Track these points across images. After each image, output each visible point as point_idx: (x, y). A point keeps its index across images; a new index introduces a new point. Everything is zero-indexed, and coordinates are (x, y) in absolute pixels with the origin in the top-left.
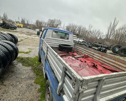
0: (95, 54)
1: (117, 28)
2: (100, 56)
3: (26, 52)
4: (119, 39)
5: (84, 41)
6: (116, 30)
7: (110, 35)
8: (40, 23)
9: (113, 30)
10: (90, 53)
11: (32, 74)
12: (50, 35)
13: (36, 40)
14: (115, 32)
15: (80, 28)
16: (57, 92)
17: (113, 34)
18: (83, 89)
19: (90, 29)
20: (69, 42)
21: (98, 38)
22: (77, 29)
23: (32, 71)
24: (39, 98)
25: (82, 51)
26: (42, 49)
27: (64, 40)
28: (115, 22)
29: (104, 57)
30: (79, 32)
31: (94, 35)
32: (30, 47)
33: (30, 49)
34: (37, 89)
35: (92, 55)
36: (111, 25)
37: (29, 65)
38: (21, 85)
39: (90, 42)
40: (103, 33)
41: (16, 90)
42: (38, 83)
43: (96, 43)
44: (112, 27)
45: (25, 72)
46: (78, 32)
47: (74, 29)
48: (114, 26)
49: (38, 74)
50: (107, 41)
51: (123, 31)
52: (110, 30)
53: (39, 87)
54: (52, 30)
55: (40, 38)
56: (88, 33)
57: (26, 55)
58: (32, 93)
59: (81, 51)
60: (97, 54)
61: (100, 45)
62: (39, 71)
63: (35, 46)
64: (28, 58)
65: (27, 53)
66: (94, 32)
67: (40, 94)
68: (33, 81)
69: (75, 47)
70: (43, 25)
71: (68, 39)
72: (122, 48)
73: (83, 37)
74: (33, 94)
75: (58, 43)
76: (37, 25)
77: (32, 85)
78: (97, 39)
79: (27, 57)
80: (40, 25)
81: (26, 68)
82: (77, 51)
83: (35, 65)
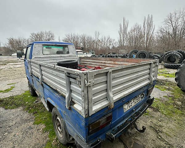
0: (106, 62)
1: (129, 30)
2: (112, 62)
3: (5, 91)
4: (134, 44)
5: (93, 55)
6: (128, 32)
7: (123, 41)
8: (17, 42)
9: (125, 33)
10: (101, 63)
11: (26, 115)
12: (39, 52)
13: (19, 69)
14: (128, 36)
15: (83, 39)
16: (67, 107)
17: (126, 38)
18: (90, 82)
19: (97, 37)
20: (71, 56)
21: (111, 47)
22: (79, 41)
23: (26, 111)
24: (48, 139)
25: (92, 64)
26: (32, 75)
27: (63, 55)
28: (125, 23)
29: (117, 63)
30: (84, 43)
31: (104, 44)
32: (11, 81)
33: (12, 84)
34: (41, 130)
35: (104, 64)
36: (121, 28)
37: (17, 106)
38: (13, 134)
39: (101, 55)
40: (114, 40)
41: (6, 143)
42: (40, 123)
43: (109, 54)
44: (122, 30)
45: (13, 116)
46: (82, 44)
47: (77, 42)
48: (125, 29)
49: (36, 112)
50: (121, 49)
51: (136, 33)
52: (122, 35)
53: (43, 126)
54: (41, 45)
55: (25, 60)
56: (96, 43)
57: (6, 94)
58: (34, 137)
59: (90, 64)
60: (109, 62)
61: (114, 55)
62: (37, 108)
63: (18, 78)
64: (12, 98)
65: (7, 91)
66: (104, 41)
67: (47, 134)
68: (32, 123)
69: (81, 62)
70: (24, 44)
71: (68, 53)
72: (138, 53)
73: (91, 50)
74: (36, 138)
75: (55, 61)
76: (13, 46)
77: (30, 128)
78: (109, 49)
79: (10, 96)
80: (19, 45)
81: (13, 111)
82: (85, 66)
83: (27, 103)
